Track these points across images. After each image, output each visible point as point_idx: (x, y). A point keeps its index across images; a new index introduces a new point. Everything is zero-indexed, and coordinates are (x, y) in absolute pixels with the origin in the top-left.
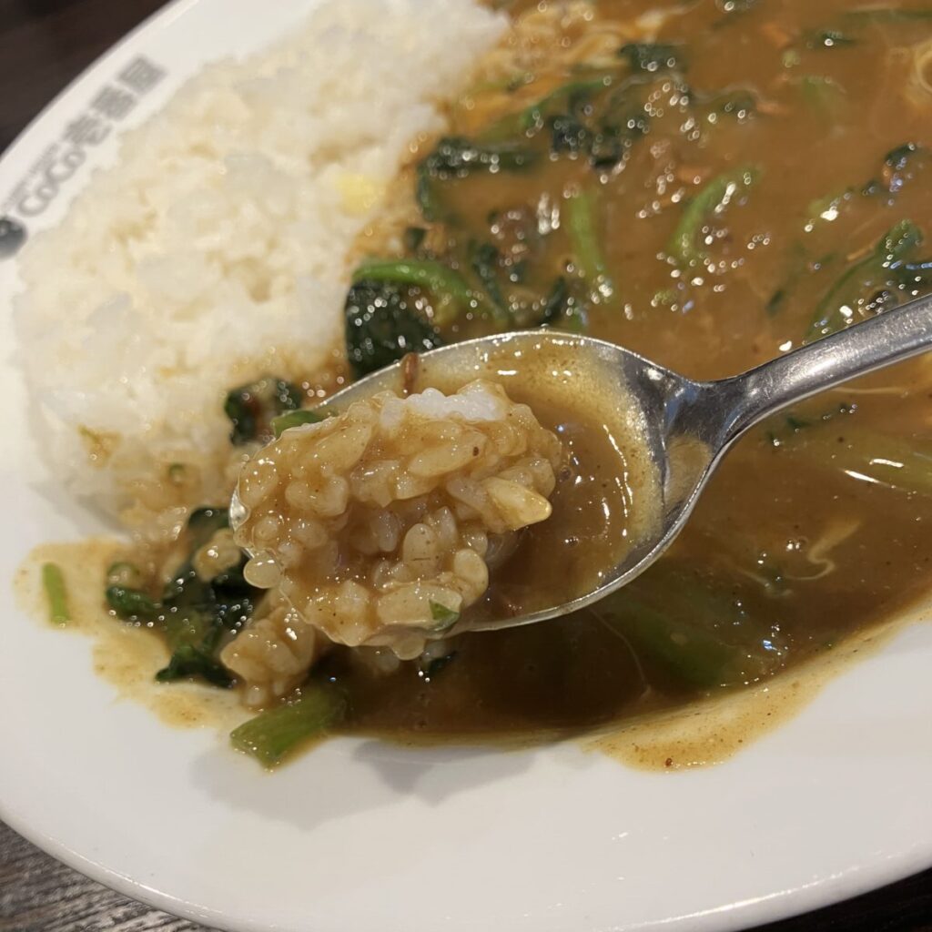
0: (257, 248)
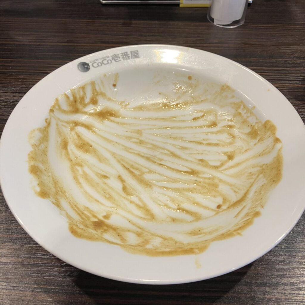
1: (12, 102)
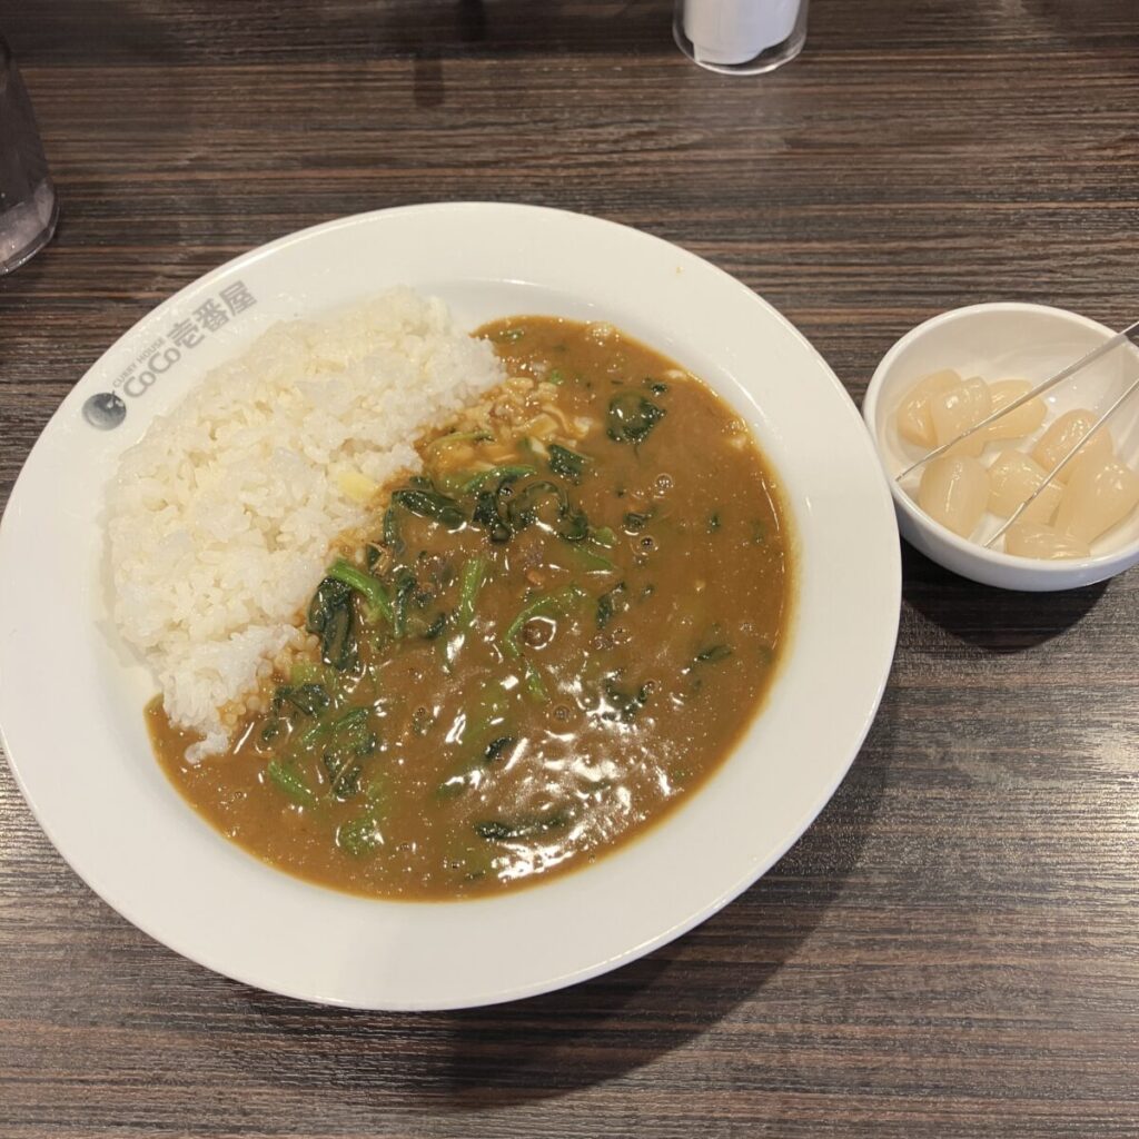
0: (278, 513)
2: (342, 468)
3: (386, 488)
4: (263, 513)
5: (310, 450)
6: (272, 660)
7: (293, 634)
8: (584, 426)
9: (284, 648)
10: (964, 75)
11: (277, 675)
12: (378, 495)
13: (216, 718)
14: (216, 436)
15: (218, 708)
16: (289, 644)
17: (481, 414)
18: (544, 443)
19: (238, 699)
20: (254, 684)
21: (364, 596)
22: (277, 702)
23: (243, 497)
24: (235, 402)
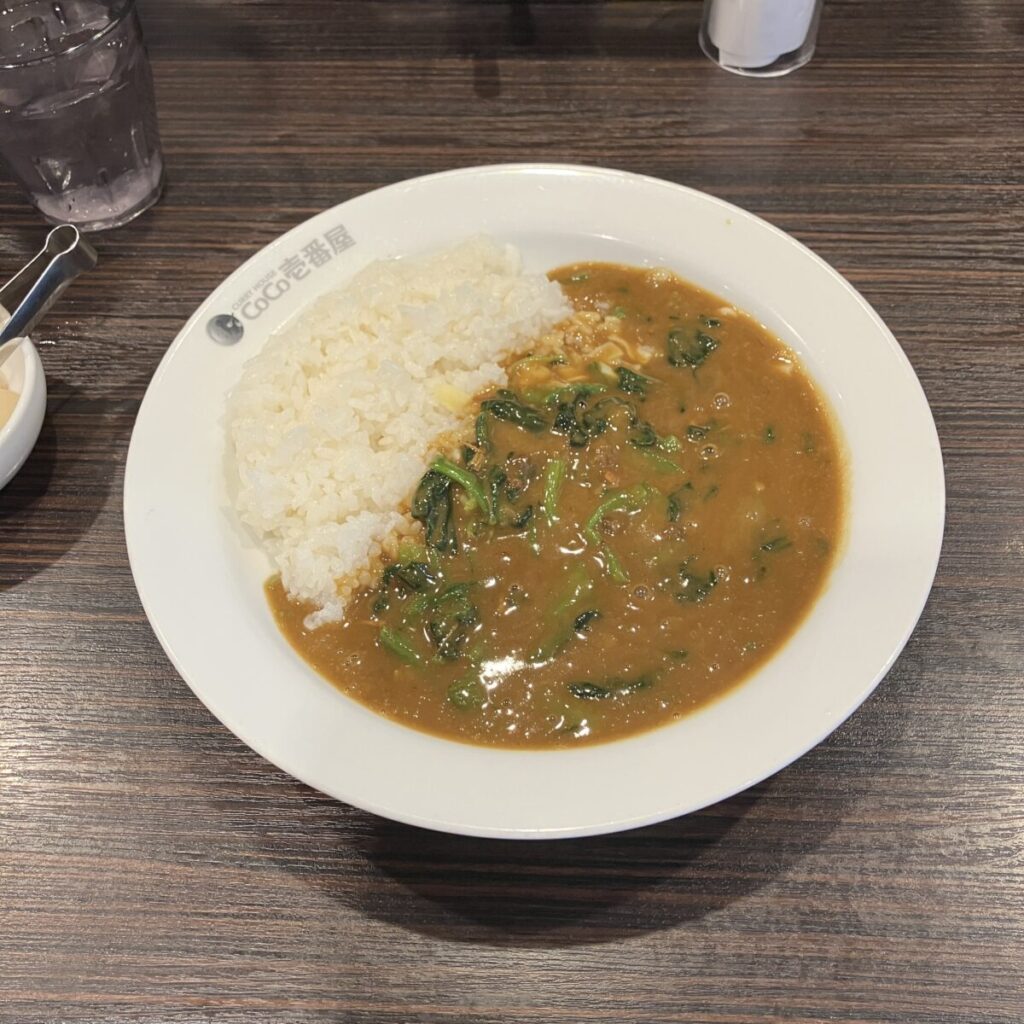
0: (382, 418)
1: (139, 347)
2: (437, 380)
3: (476, 399)
4: (370, 417)
5: (409, 365)
6: (380, 542)
7: (398, 520)
8: (646, 353)
9: (392, 532)
10: (955, 80)
11: (384, 556)
12: (470, 404)
13: (334, 589)
14: (327, 351)
15: (336, 581)
16: (395, 529)
17: (556, 341)
18: (612, 366)
19: (354, 573)
20: (367, 561)
21: (463, 488)
22: (386, 579)
23: (353, 402)
24: (342, 324)
